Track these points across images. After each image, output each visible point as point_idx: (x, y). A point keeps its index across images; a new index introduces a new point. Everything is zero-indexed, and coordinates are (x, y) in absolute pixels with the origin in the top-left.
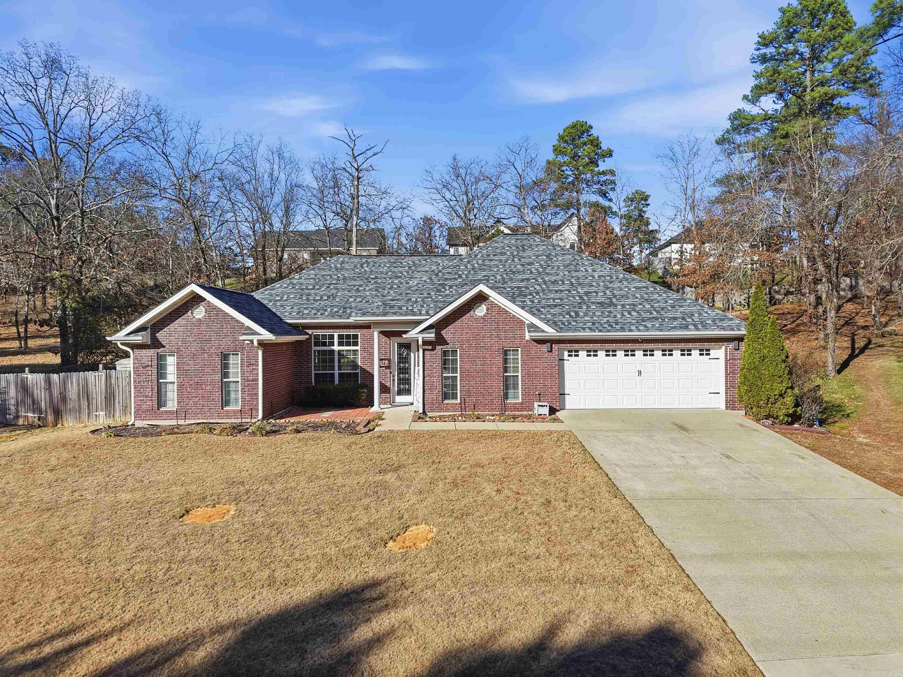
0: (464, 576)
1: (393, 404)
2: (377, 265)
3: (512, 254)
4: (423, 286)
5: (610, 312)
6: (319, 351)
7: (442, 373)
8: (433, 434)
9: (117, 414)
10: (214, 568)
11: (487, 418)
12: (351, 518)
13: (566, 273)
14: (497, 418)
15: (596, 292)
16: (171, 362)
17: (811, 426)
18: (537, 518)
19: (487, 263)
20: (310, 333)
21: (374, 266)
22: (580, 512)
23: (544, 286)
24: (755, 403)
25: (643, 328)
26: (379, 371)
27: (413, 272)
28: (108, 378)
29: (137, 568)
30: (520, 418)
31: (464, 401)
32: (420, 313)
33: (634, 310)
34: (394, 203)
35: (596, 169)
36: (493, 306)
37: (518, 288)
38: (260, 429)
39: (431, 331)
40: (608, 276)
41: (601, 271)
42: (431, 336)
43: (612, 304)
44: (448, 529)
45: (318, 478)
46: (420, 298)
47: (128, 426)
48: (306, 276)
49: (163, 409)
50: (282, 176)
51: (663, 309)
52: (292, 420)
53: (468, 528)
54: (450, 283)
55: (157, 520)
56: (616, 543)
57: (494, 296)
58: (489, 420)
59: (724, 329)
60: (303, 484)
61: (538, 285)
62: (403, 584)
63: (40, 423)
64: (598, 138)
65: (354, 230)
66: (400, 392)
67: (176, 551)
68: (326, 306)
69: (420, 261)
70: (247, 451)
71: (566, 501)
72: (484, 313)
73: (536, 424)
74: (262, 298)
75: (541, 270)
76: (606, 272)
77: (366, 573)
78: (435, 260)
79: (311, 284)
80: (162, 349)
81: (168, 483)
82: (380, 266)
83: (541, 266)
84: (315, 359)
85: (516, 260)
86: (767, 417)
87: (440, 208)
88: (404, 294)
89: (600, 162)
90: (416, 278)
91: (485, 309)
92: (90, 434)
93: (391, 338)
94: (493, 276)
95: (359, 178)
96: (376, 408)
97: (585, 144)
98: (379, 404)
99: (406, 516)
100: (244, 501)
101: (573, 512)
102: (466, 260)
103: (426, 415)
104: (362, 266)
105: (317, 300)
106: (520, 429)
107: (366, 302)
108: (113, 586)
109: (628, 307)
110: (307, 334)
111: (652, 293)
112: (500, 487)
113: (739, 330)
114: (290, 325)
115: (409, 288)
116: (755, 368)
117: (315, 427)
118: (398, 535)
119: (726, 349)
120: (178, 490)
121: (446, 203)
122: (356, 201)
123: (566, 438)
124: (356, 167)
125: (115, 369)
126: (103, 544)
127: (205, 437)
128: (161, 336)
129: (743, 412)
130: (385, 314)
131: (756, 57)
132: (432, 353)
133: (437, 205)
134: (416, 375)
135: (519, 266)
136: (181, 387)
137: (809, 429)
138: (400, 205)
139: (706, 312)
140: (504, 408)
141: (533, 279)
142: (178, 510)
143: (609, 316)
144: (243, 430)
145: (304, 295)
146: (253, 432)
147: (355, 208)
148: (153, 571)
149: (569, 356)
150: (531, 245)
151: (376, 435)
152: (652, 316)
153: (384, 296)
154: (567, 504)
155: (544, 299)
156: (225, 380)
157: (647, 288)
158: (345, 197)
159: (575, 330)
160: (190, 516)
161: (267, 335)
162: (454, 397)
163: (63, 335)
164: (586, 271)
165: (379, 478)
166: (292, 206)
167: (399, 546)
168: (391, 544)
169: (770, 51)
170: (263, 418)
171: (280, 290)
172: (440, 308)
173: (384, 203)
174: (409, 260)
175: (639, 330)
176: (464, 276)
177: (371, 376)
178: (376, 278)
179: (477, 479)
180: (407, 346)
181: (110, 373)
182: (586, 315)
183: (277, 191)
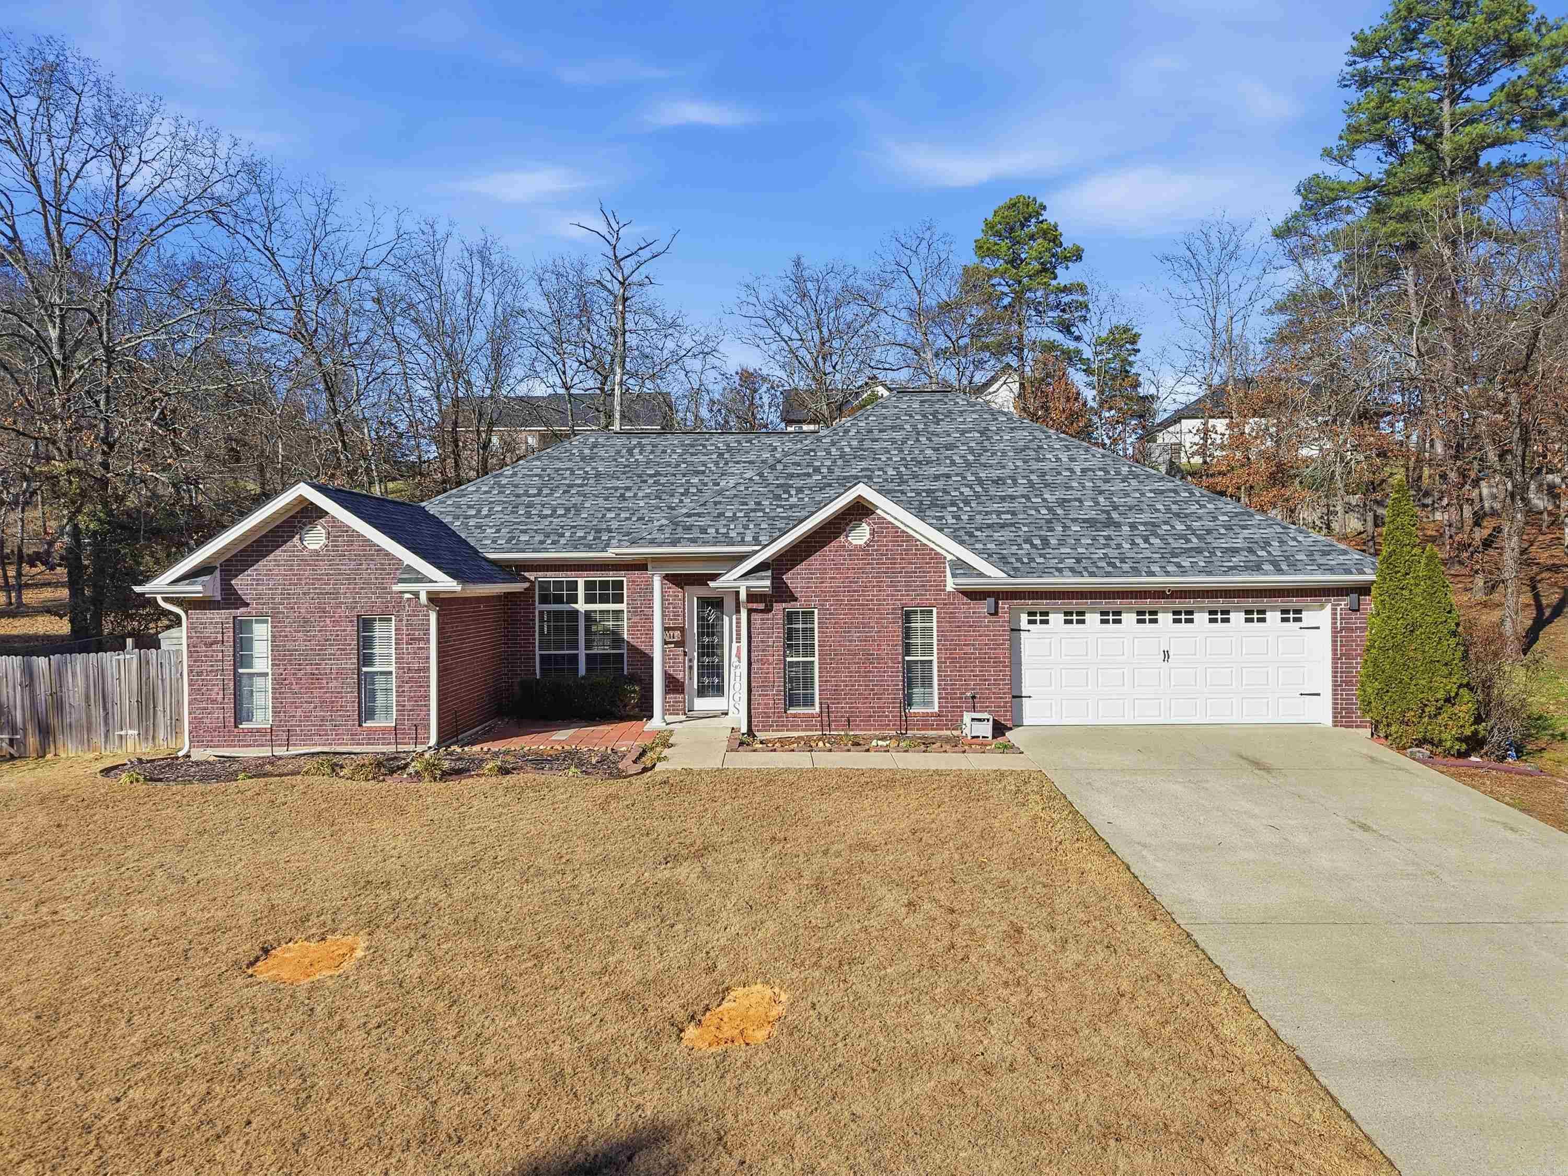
0: (854, 1117)
1: (689, 713)
2: (658, 452)
3: (914, 427)
4: (747, 488)
5: (1108, 538)
6: (549, 612)
7: (785, 656)
8: (770, 778)
9: (161, 734)
10: (304, 1095)
11: (874, 743)
12: (605, 968)
13: (1019, 463)
14: (893, 744)
15: (1080, 501)
16: (261, 632)
17: (1502, 759)
18: (999, 970)
19: (867, 444)
20: (532, 578)
21: (652, 452)
22: (1087, 954)
23: (978, 489)
24: (1397, 715)
25: (1175, 569)
26: (664, 651)
27: (726, 464)
28: (143, 664)
29: (135, 1094)
30: (938, 744)
31: (826, 708)
32: (743, 540)
33: (1156, 535)
34: (689, 344)
35: (1054, 283)
36: (884, 528)
37: (929, 492)
38: (431, 767)
39: (763, 574)
40: (1100, 469)
41: (1086, 460)
42: (764, 583)
43: (1110, 523)
44: (812, 998)
45: (540, 872)
46: (741, 510)
47: (177, 758)
48: (525, 471)
49: (244, 726)
50: (488, 298)
51: (1209, 532)
52: (495, 746)
53: (855, 993)
54: (798, 483)
55: (198, 973)
56: (1176, 1031)
57: (886, 507)
58: (877, 749)
59: (1331, 570)
60: (510, 887)
61: (967, 486)
62: (720, 1139)
63: (12, 751)
64: (1055, 228)
65: (617, 392)
66: (702, 692)
67: (228, 1051)
68: (562, 527)
69: (739, 442)
70: (402, 812)
71: (1053, 929)
72: (865, 539)
73: (970, 756)
74: (441, 513)
75: (970, 457)
76: (1095, 462)
77: (638, 1107)
78: (767, 440)
79: (532, 486)
80: (242, 610)
81: (236, 884)
82: (664, 452)
83: (971, 451)
84: (542, 628)
85: (923, 439)
86: (1420, 743)
87: (771, 353)
88: (710, 505)
89: (1059, 271)
90: (733, 474)
91: (868, 532)
92: (99, 775)
93: (686, 587)
94: (879, 469)
95: (625, 300)
96: (656, 723)
97: (1032, 237)
98: (664, 714)
99: (722, 965)
100: (387, 927)
101: (1073, 955)
102: (828, 440)
103: (755, 736)
104: (630, 452)
105: (546, 516)
106: (942, 767)
107: (639, 519)
108: (75, 1143)
109: (1141, 528)
110: (526, 579)
111: (1186, 502)
112: (913, 896)
113: (1361, 572)
114: (494, 562)
115: (720, 493)
116: (1396, 647)
117: (540, 762)
118: (707, 1009)
119: (1334, 610)
120: (253, 901)
121: (783, 344)
122: (620, 340)
123: (1034, 785)
124: (621, 279)
125: (158, 647)
126: (73, 1032)
127: (321, 782)
128: (240, 583)
129: (1367, 732)
130: (674, 543)
131: (1348, 77)
132: (766, 616)
133: (765, 347)
134: (734, 659)
135: (929, 452)
136: (279, 682)
137: (1497, 765)
138: (699, 349)
139: (1294, 539)
140: (905, 723)
141: (957, 475)
142: (248, 948)
143: (1106, 546)
144: (399, 768)
145: (521, 507)
146: (417, 772)
147: (618, 353)
148: (169, 1102)
149: (1030, 622)
150: (950, 412)
151: (659, 778)
152: (1189, 545)
153: (673, 509)
154: (1057, 935)
155: (980, 513)
156: (365, 669)
157: (1175, 492)
158: (599, 332)
159: (1044, 573)
160: (271, 961)
161: (445, 583)
162: (808, 702)
163: (74, 584)
164: (1058, 459)
165: (664, 873)
166: (506, 350)
167: (709, 1037)
168: (691, 1031)
169: (1375, 64)
170: (439, 743)
171: (475, 497)
172: (779, 529)
173: (670, 344)
174: (720, 442)
175: (1168, 574)
176: (824, 470)
177: (648, 660)
178: (657, 474)
179: (866, 878)
180: (715, 603)
181: (146, 654)
182: (1062, 543)
183: (479, 325)
